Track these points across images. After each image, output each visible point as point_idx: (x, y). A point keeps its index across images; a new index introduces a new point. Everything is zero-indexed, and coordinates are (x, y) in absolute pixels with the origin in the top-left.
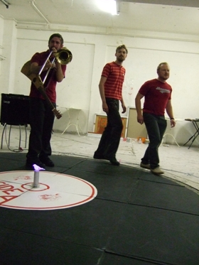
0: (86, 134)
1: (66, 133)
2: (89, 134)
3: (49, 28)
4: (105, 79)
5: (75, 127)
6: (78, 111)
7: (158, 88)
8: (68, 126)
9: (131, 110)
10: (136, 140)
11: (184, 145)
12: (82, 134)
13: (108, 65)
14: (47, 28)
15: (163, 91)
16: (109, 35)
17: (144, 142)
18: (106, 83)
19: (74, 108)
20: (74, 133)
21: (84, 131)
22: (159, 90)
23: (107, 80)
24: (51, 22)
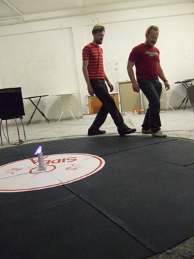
0: (81, 117)
1: (62, 120)
2: (85, 117)
3: (23, 20)
4: (88, 61)
5: (70, 113)
6: (69, 96)
7: (147, 52)
8: (63, 113)
9: (121, 85)
10: (131, 112)
11: (179, 108)
12: (77, 118)
13: (86, 47)
14: (21, 21)
15: (152, 54)
16: (83, 15)
17: (140, 113)
18: (89, 65)
19: (64, 93)
20: (70, 119)
21: (80, 115)
22: (148, 54)
23: (89, 62)
24: (23, 14)
